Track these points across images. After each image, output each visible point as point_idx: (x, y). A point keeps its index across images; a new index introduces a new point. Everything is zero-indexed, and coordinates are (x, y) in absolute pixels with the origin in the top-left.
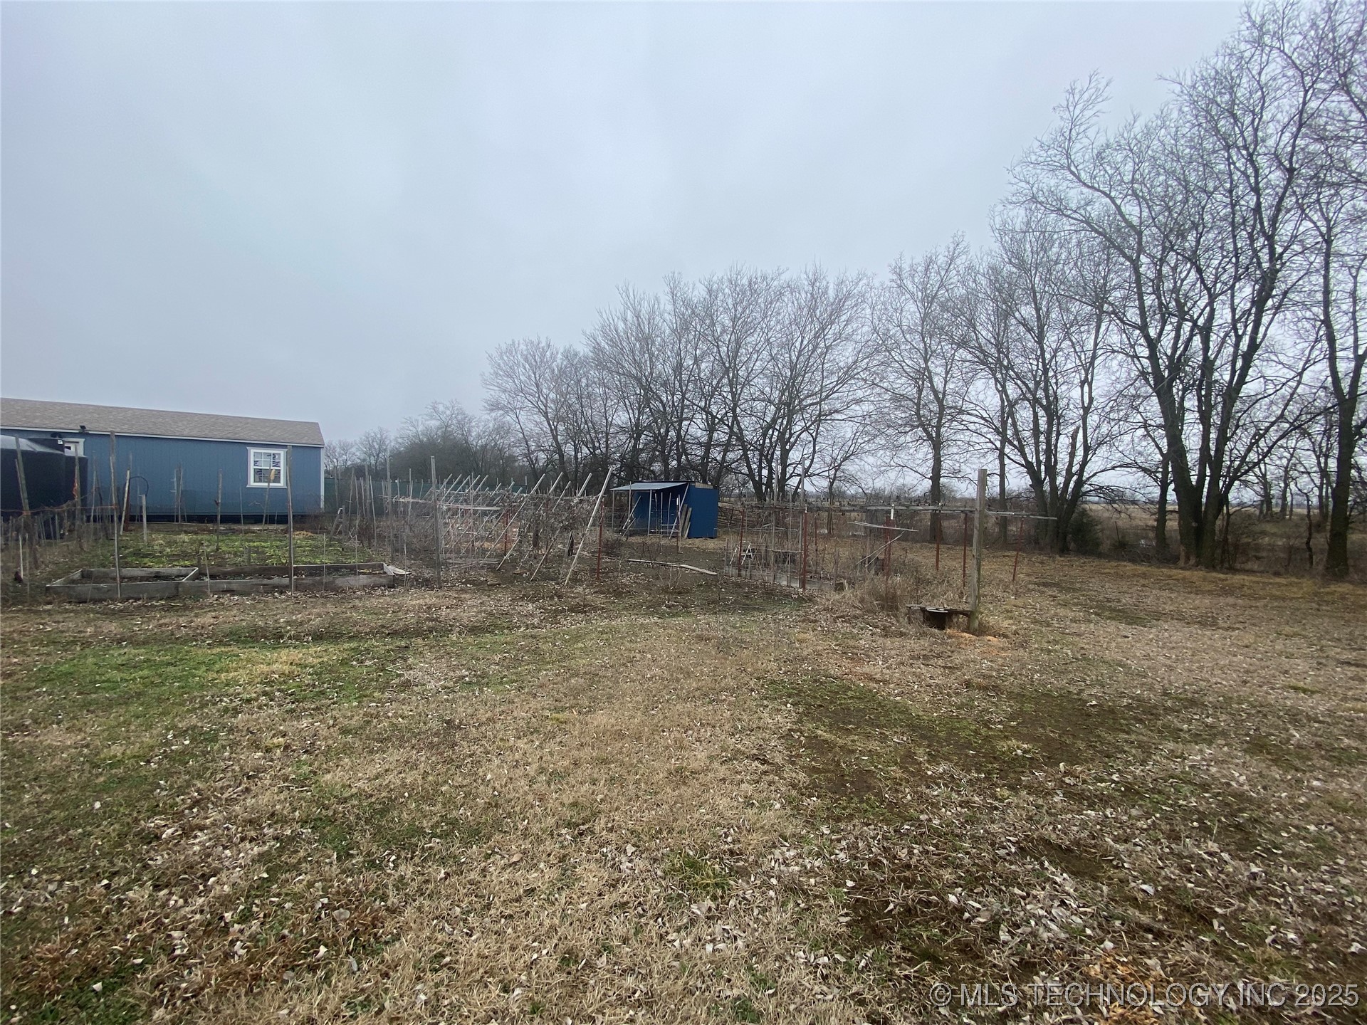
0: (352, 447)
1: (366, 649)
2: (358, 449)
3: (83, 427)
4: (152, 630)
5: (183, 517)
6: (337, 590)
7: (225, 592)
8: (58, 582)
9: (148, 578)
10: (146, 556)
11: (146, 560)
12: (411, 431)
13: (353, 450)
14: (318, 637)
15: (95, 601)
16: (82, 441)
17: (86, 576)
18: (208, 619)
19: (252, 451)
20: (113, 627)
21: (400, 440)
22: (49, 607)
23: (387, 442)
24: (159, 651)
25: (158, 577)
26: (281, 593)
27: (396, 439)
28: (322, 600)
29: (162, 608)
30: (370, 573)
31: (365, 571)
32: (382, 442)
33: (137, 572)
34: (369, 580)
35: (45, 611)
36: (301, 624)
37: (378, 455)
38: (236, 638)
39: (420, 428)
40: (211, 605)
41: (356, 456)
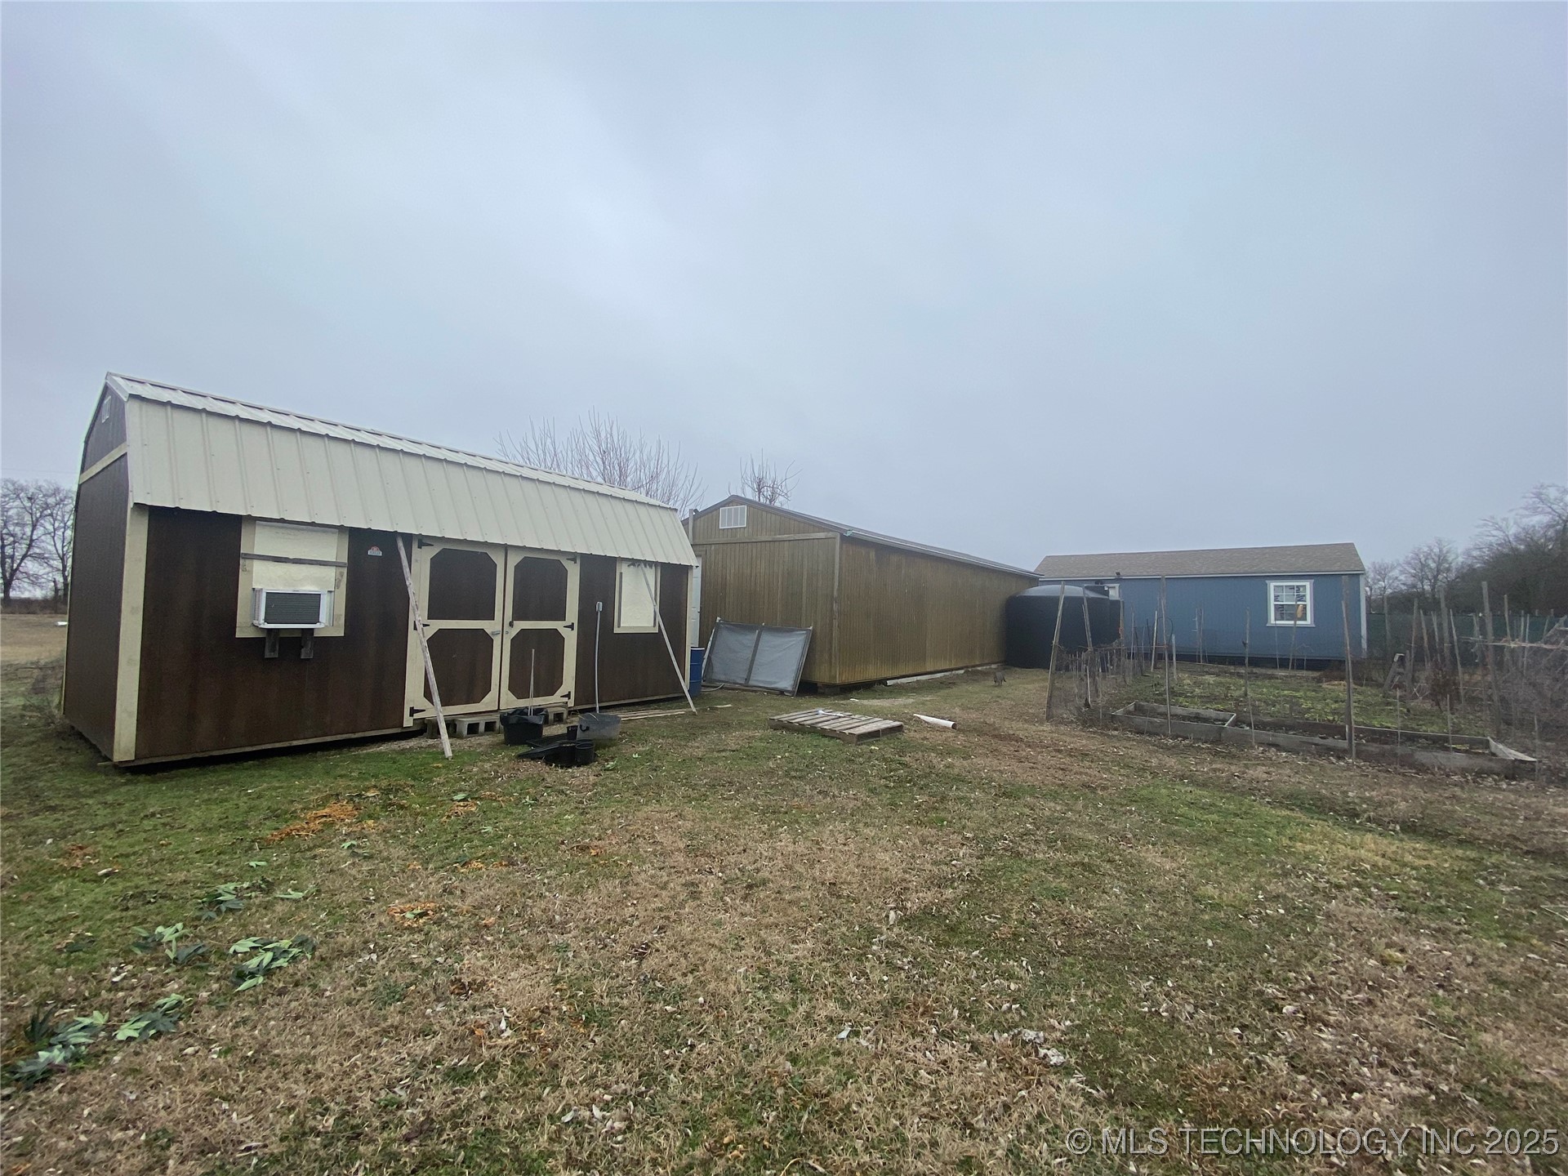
0: (1393, 568)
1: (1495, 866)
2: (1402, 572)
3: (1118, 574)
4: (1207, 773)
5: (1204, 656)
6: (1422, 769)
7: (1271, 745)
8: (1120, 712)
9: (1189, 718)
10: (1181, 695)
11: (1181, 699)
12: (1494, 537)
13: (1395, 573)
14: (1410, 829)
15: (1150, 734)
16: (1117, 585)
17: (1139, 709)
18: (1259, 772)
19: (1272, 585)
20: (1171, 762)
21: (1475, 553)
22: (1116, 733)
23: (1451, 557)
24: (1222, 798)
25: (1197, 718)
26: (1339, 758)
27: (1468, 553)
28: (1400, 778)
29: (1209, 751)
30: (1466, 751)
31: (1458, 747)
32: (1441, 559)
33: (1179, 711)
34: (1472, 762)
35: (1114, 736)
36: (1380, 804)
37: (1435, 578)
38: (1299, 803)
39: (1513, 530)
40: (1257, 758)
41: (1400, 579)
